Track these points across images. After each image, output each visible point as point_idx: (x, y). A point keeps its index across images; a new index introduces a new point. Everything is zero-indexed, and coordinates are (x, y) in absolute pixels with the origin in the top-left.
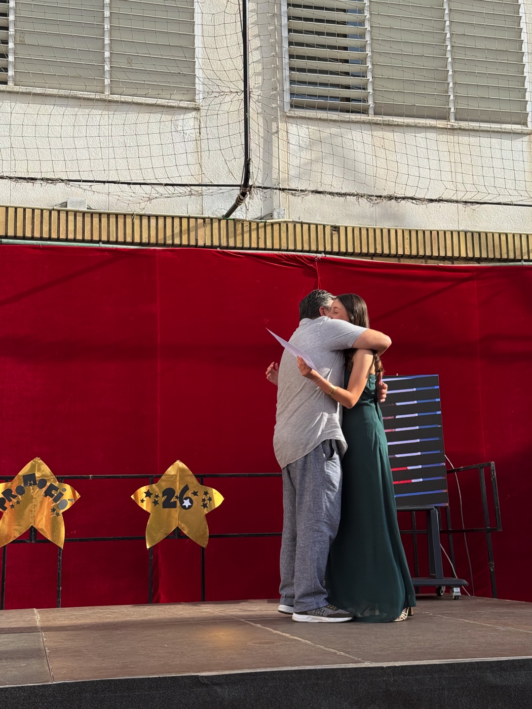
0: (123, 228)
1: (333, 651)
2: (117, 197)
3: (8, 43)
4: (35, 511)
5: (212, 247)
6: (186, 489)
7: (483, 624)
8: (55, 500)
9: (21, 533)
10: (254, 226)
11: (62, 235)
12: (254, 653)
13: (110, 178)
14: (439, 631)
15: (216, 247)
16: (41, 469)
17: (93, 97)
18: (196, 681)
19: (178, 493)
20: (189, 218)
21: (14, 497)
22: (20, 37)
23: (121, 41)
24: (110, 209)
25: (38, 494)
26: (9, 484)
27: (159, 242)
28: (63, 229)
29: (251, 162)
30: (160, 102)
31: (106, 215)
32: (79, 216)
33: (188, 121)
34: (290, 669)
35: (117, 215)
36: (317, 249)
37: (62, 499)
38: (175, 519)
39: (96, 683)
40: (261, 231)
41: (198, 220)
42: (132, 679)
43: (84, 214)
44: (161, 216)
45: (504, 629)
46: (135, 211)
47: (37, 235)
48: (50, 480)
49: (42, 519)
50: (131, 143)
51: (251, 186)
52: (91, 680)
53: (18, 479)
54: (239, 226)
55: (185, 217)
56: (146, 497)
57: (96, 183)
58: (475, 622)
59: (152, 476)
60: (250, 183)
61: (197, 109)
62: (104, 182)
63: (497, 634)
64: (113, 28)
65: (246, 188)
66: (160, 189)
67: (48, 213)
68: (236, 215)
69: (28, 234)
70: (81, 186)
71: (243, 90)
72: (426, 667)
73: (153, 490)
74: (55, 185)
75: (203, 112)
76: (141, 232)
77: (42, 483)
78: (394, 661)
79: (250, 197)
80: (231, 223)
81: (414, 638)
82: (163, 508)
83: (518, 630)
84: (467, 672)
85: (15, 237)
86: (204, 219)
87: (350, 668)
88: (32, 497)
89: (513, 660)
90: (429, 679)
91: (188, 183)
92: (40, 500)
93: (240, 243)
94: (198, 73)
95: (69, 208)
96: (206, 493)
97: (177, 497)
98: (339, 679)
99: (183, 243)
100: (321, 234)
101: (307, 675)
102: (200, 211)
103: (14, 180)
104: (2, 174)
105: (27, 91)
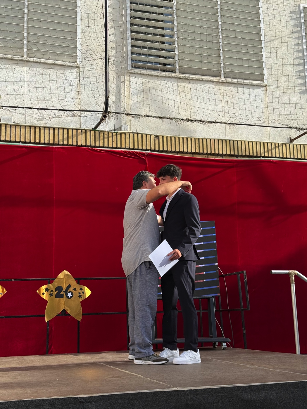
0: (34, 134)
1: (156, 381)
2: (31, 117)
5: (86, 146)
6: (69, 286)
7: (240, 364)
10: (110, 135)
12: (110, 383)
13: (27, 105)
14: (215, 369)
15: (88, 146)
17: (18, 58)
18: (77, 400)
19: (64, 289)
20: (72, 129)
23: (35, 27)
24: (26, 123)
27: (55, 143)
29: (109, 98)
30: (57, 62)
31: (24, 127)
32: (8, 127)
33: (73, 74)
34: (131, 392)
35: (30, 127)
36: (147, 148)
38: (62, 304)
39: (17, 402)
40: (115, 138)
41: (78, 130)
43: (11, 126)
44: (56, 128)
45: (252, 367)
46: (41, 125)
50: (39, 86)
51: (109, 112)
52: (15, 400)
54: (101, 135)
55: (70, 129)
56: (45, 291)
57: (19, 108)
58: (235, 363)
59: (49, 279)
60: (109, 110)
61: (78, 67)
62: (23, 108)
63: (248, 370)
64: (29, 20)
65: (106, 113)
66: (56, 112)
68: (100, 128)
70: (9, 110)
71: (105, 57)
72: (209, 390)
73: (50, 287)
75: (81, 69)
76: (45, 137)
78: (191, 387)
79: (108, 118)
80: (97, 133)
81: (202, 373)
82: (56, 297)
83: (260, 367)
84: (232, 392)
86: (81, 130)
87: (166, 391)
89: (258, 385)
90: (210, 397)
91: (72, 109)
93: (102, 144)
94: (79, 46)
95: (2, 122)
96: (81, 289)
97: (64, 292)
98: (159, 398)
99: (69, 144)
100: (148, 140)
101: (141, 396)
102: (79, 125)
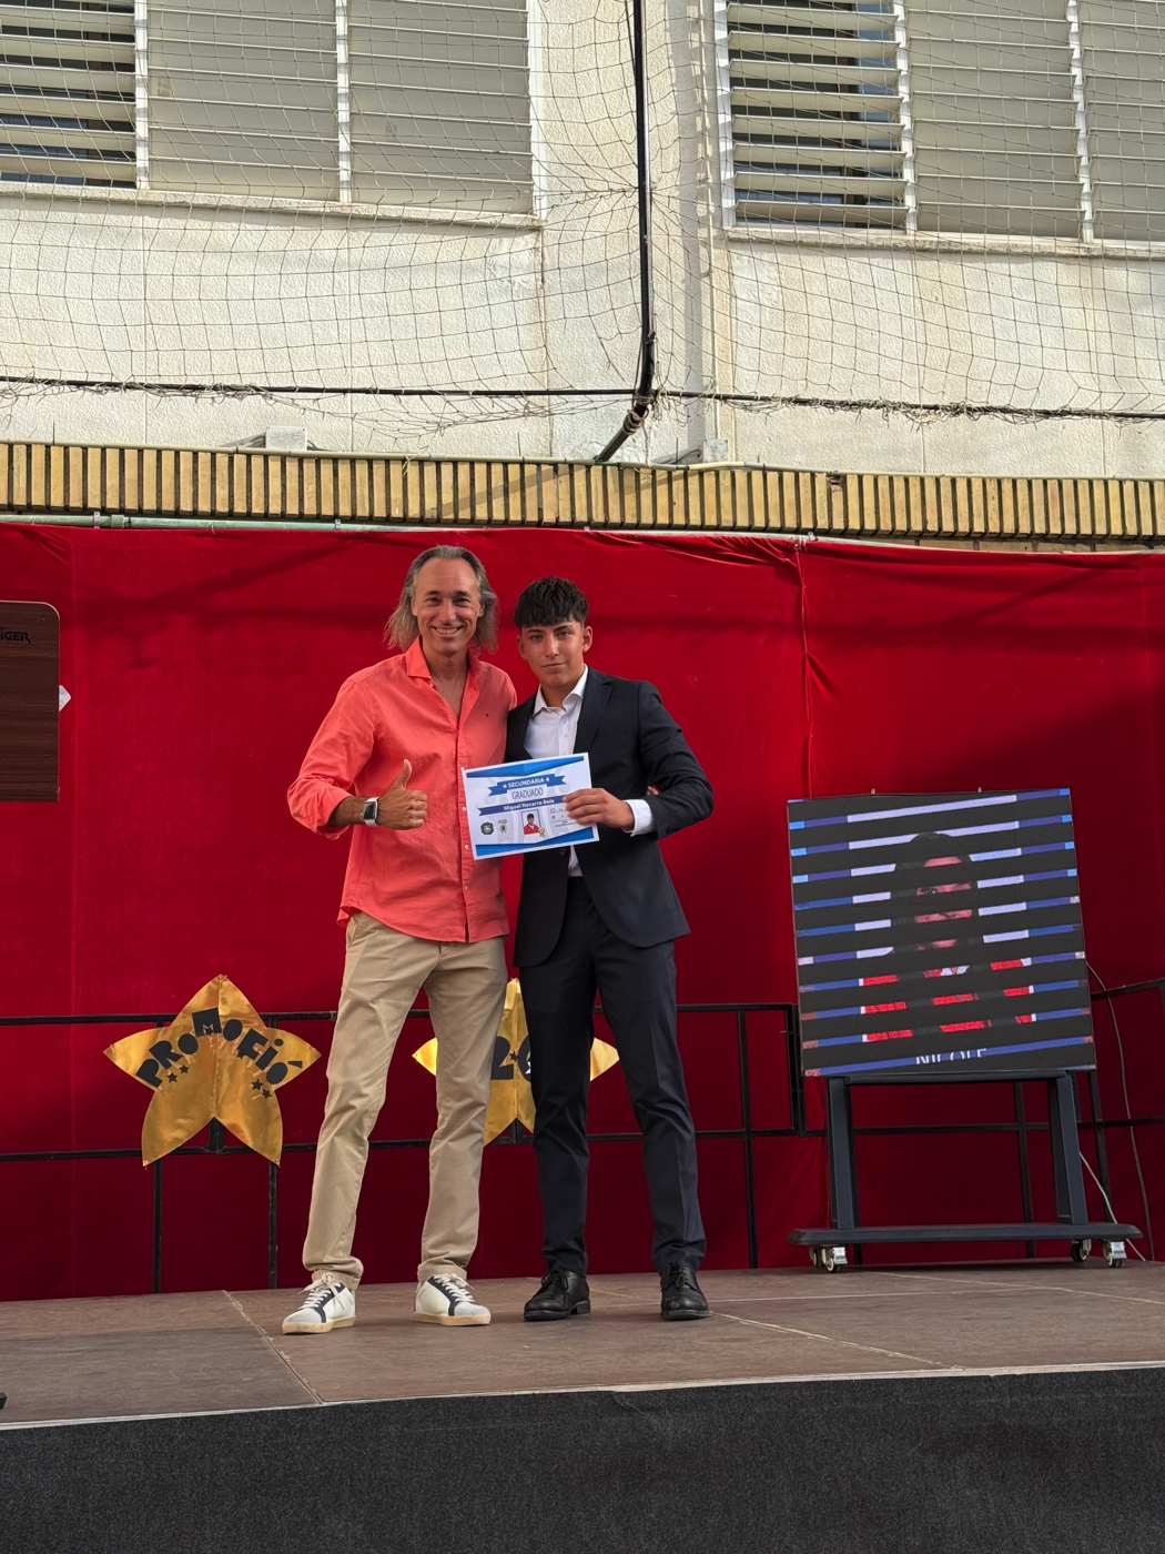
0: (383, 488)
1: (879, 1350)
2: (372, 424)
3: (134, 100)
4: (218, 1087)
5: (573, 524)
8: (261, 1064)
9: (192, 1132)
10: (662, 475)
11: (257, 506)
13: (355, 382)
14: (1091, 1318)
15: (581, 525)
16: (230, 999)
17: (322, 210)
18: (610, 1403)
19: (515, 1048)
20: (522, 464)
21: (176, 1058)
22: (160, 84)
23: (377, 88)
24: (355, 448)
25: (226, 1049)
26: (163, 1034)
27: (461, 517)
28: (258, 494)
29: (655, 341)
30: (461, 216)
31: (348, 462)
32: (290, 465)
33: (518, 255)
34: (798, 1380)
35: (370, 461)
36: (799, 523)
37: (275, 1060)
38: (511, 1101)
39: (407, 1405)
40: (678, 485)
41: (544, 468)
42: (480, 1397)
43: (301, 459)
44: (464, 461)
46: (408, 452)
47: (204, 506)
48: (246, 1022)
49: (236, 1102)
50: (398, 306)
51: (657, 392)
52: (399, 1399)
53: (184, 1017)
54: (629, 479)
55: (514, 462)
57: (330, 395)
60: (655, 386)
61: (537, 229)
62: (344, 391)
64: (355, 60)
65: (644, 396)
66: (464, 403)
67: (226, 459)
68: (624, 455)
69: (186, 506)
70: (296, 402)
71: (637, 185)
72: (1078, 1378)
74: (243, 399)
75: (550, 236)
76: (422, 495)
77: (233, 1028)
79: (653, 416)
80: (612, 473)
85: (159, 513)
86: (555, 465)
87: (921, 1378)
88: (214, 1059)
90: (1084, 1402)
91: (517, 389)
92: (231, 1063)
93: (633, 515)
94: (538, 150)
95: (270, 448)
97: (513, 1056)
98: (898, 1401)
99: (512, 518)
100: (806, 492)
101: (832, 1392)
102: (546, 447)
103: (155, 391)
104: (132, 380)
105: (178, 201)
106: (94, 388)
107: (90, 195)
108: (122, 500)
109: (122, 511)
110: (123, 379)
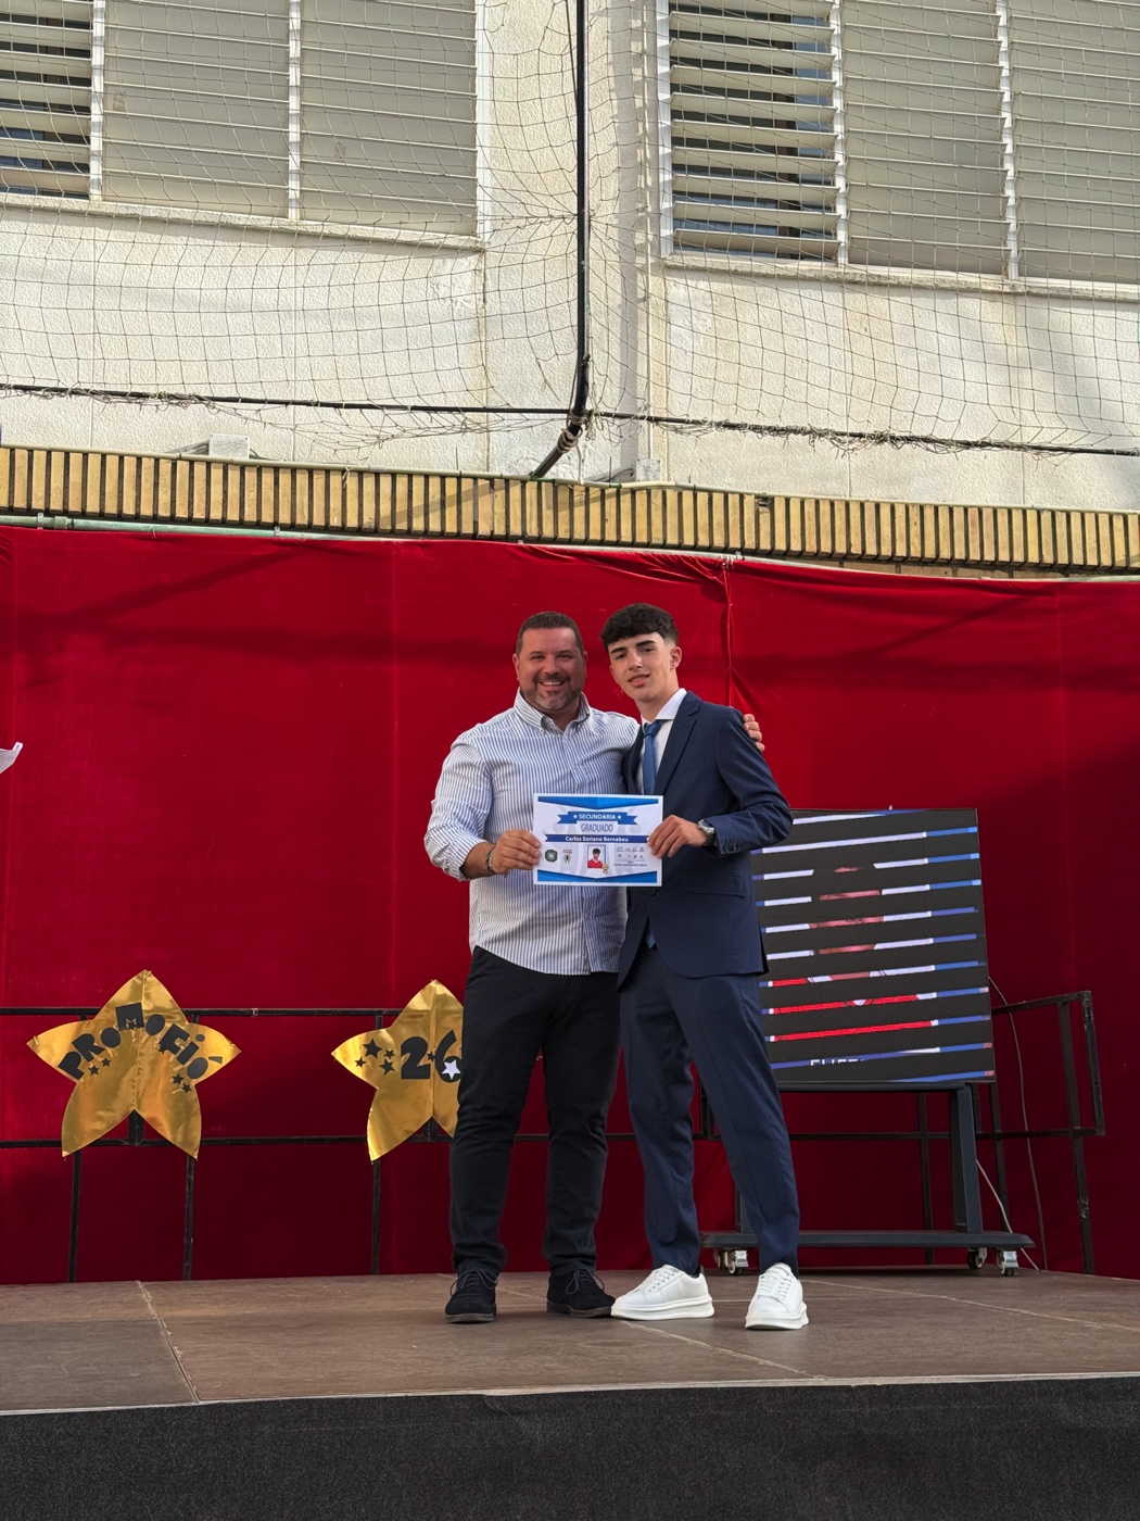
0: (323, 497)
1: (750, 1358)
2: (312, 435)
3: (89, 114)
4: (139, 1080)
5: (507, 537)
6: (448, 1040)
7: (1059, 1318)
8: (182, 1059)
9: (111, 1125)
10: (595, 493)
11: (198, 511)
12: (593, 1360)
13: (298, 394)
14: (966, 1329)
15: (516, 539)
16: (152, 993)
17: (266, 225)
18: (481, 1406)
19: (432, 1049)
20: (459, 477)
21: (99, 1051)
22: (115, 99)
23: (325, 110)
24: (296, 457)
25: (148, 1044)
26: (88, 1027)
27: (398, 528)
28: (200, 499)
29: (590, 364)
30: (406, 236)
31: (289, 471)
32: (232, 473)
33: (461, 275)
34: (665, 1387)
35: (311, 471)
36: (727, 543)
37: (195, 1056)
38: (426, 1101)
40: (610, 504)
41: (481, 482)
42: (354, 1399)
43: (243, 467)
44: (402, 473)
45: (1100, 1327)
46: (348, 463)
47: (146, 510)
48: (171, 1018)
49: (155, 1094)
50: (342, 322)
51: (591, 412)
52: (273, 1399)
53: (107, 1012)
54: (563, 496)
55: (452, 476)
56: (366, 1055)
57: (272, 406)
58: (1041, 1315)
59: (380, 1012)
60: (589, 406)
61: (480, 251)
62: (286, 403)
63: (1086, 1335)
64: (307, 83)
65: (579, 416)
66: (402, 418)
67: (170, 465)
68: (560, 471)
69: (129, 509)
70: (238, 411)
71: (576, 212)
72: (937, 1389)
73: (383, 1041)
74: (185, 408)
75: (492, 258)
76: (361, 505)
77: (156, 1023)
78: (872, 1376)
79: (587, 436)
80: (547, 489)
82: (403, 1077)
83: (1129, 1329)
84: (1018, 1400)
85: (102, 516)
86: (491, 479)
87: (784, 1388)
88: (135, 1053)
89: (1112, 1379)
90: (941, 1413)
91: (453, 406)
92: (152, 1058)
93: (566, 531)
94: (483, 176)
95: (212, 455)
97: (431, 1057)
98: (761, 1409)
99: (448, 530)
100: (735, 513)
101: (697, 1399)
102: (482, 462)
103: (101, 397)
104: (78, 386)
105: (129, 212)
106: (40, 393)
107: (43, 205)
108: (65, 502)
109: (65, 513)
110: (70, 385)
